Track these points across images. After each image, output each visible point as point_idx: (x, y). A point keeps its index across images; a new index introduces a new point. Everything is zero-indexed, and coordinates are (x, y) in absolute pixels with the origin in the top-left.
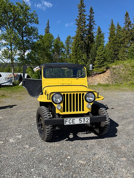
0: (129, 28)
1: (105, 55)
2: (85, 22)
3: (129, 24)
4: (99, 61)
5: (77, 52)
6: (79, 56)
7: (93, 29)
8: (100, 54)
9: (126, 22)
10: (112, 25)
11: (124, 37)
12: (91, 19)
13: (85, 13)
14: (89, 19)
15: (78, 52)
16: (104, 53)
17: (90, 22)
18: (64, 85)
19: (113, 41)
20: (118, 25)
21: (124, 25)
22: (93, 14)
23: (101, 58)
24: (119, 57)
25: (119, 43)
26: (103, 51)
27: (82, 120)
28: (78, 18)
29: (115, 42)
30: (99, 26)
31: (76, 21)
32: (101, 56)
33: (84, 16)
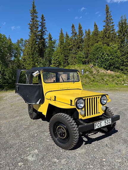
0: (76, 38)
1: (59, 59)
2: (38, 28)
3: (75, 34)
4: (55, 65)
5: (33, 55)
6: (35, 60)
7: (45, 35)
8: (56, 59)
9: (73, 32)
10: (62, 33)
11: (72, 45)
12: (43, 25)
13: (38, 19)
14: (41, 25)
15: (35, 55)
16: (59, 58)
17: (42, 28)
18: (64, 89)
19: (64, 48)
20: (67, 34)
21: (71, 35)
22: (44, 22)
23: (56, 62)
24: (69, 62)
25: (68, 50)
26: (58, 56)
27: (106, 122)
28: (31, 23)
29: (65, 49)
30: (50, 33)
31: (29, 25)
32: (56, 60)
33: (37, 21)
